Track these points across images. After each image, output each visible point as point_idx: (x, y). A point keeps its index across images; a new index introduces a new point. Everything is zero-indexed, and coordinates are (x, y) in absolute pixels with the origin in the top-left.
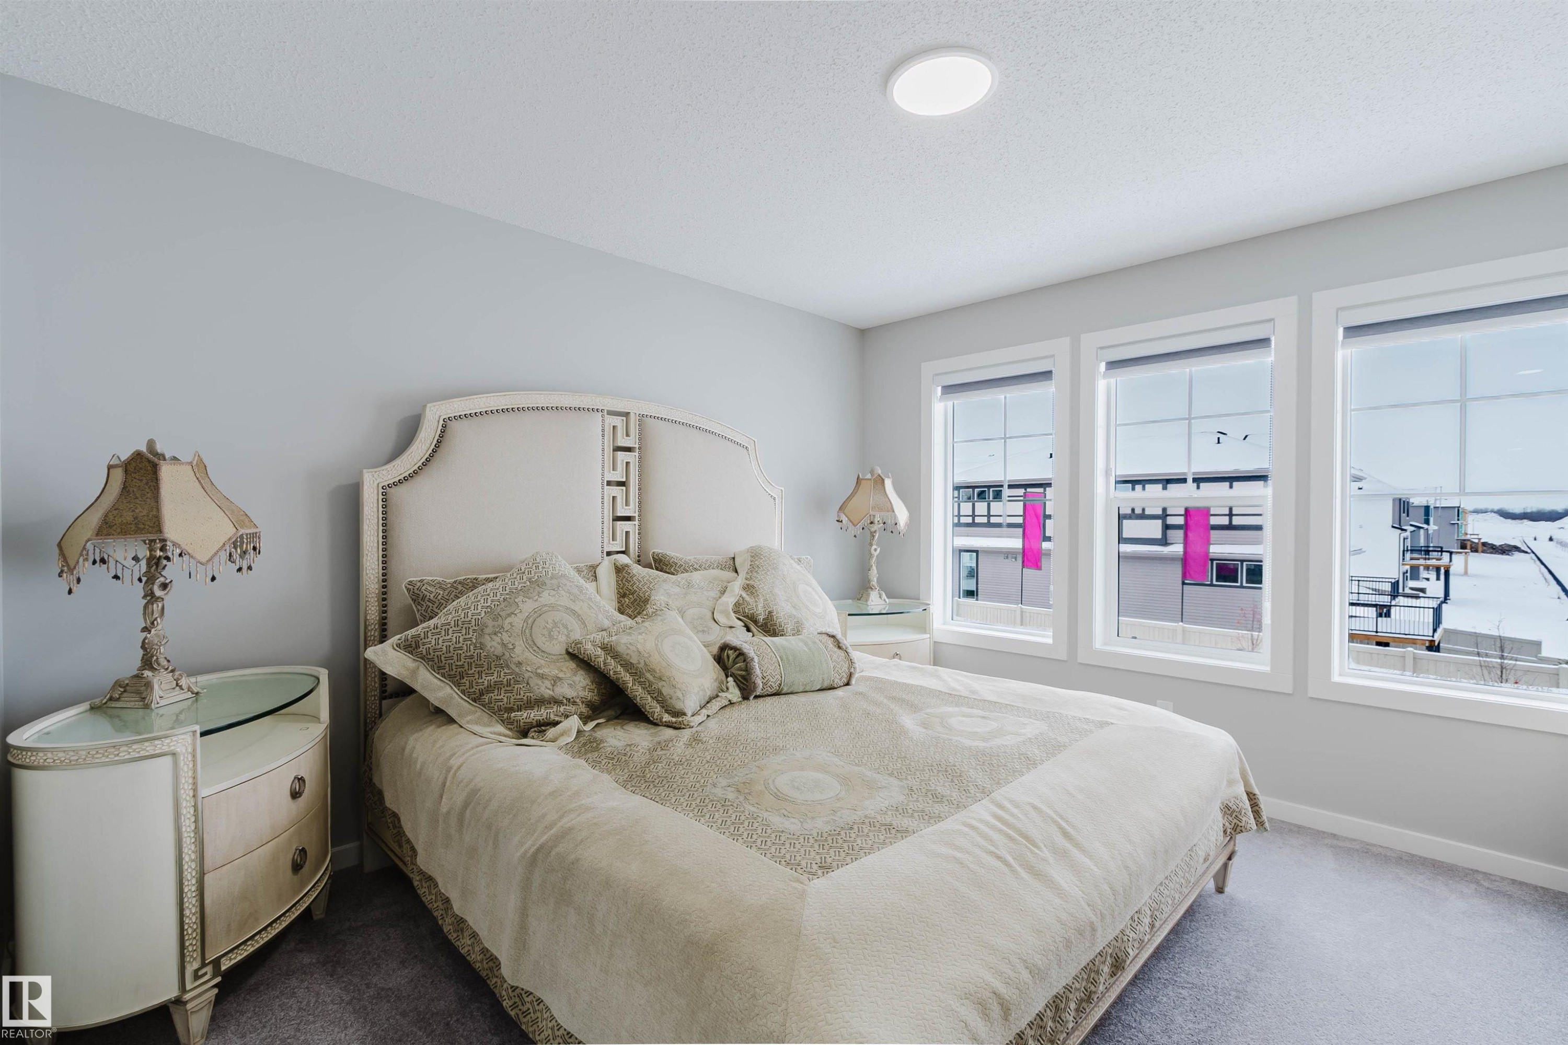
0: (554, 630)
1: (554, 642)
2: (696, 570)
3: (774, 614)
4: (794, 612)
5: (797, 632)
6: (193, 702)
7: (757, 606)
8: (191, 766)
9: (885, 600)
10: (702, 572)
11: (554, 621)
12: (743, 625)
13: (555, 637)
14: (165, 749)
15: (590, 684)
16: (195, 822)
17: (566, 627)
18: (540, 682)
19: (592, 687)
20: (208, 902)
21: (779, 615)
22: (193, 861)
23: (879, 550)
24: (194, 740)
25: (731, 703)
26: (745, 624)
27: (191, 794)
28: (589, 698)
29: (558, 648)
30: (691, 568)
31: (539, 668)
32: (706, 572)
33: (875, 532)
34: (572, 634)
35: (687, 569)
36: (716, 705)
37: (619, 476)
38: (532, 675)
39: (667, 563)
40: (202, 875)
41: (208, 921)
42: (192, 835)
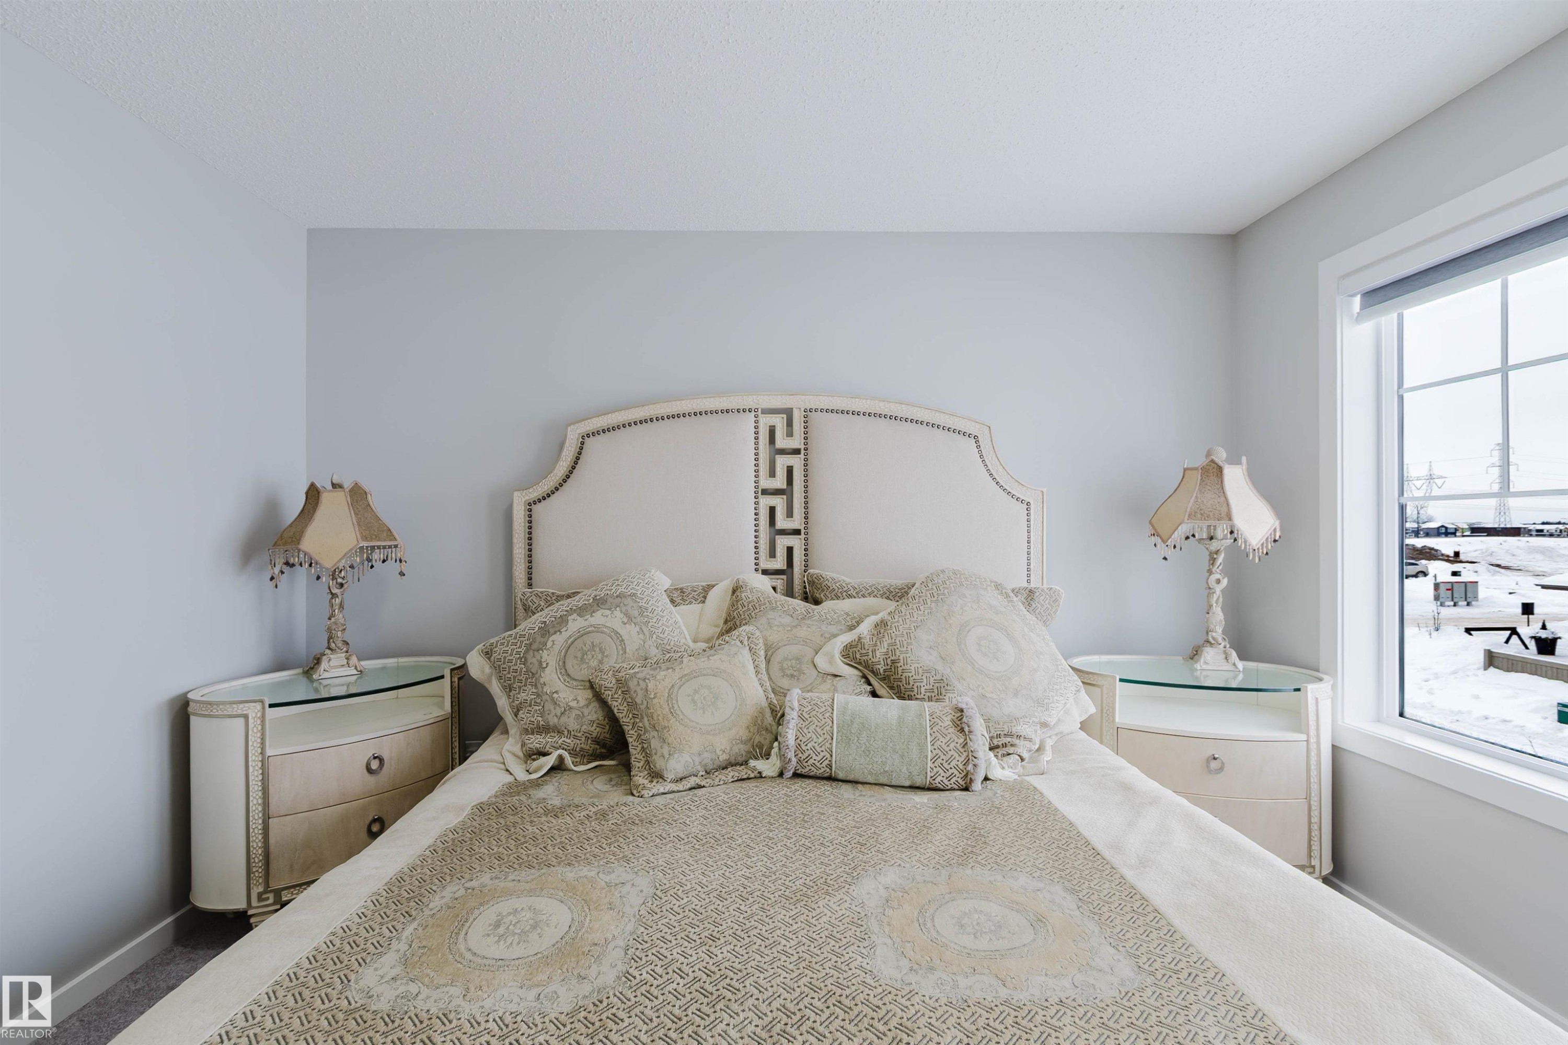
0: (589, 653)
1: (584, 666)
2: (850, 596)
3: (899, 665)
4: (939, 667)
5: (936, 695)
6: (358, 678)
7: (874, 651)
8: (260, 728)
9: (1234, 664)
10: (857, 600)
11: (593, 643)
12: (861, 674)
13: (587, 661)
14: (240, 712)
15: (601, 718)
16: (262, 774)
17: (602, 651)
18: (552, 708)
19: (602, 722)
20: (272, 841)
21: (908, 667)
22: (260, 805)
23: (1225, 582)
24: (264, 708)
25: (760, 776)
26: (864, 674)
27: (259, 750)
28: (594, 735)
29: (583, 673)
30: (844, 594)
31: (556, 692)
32: (862, 600)
33: (1217, 552)
34: (606, 659)
35: (840, 595)
36: (732, 773)
37: (780, 482)
38: (548, 699)
39: (819, 586)
40: (266, 818)
41: (272, 856)
42: (260, 784)
